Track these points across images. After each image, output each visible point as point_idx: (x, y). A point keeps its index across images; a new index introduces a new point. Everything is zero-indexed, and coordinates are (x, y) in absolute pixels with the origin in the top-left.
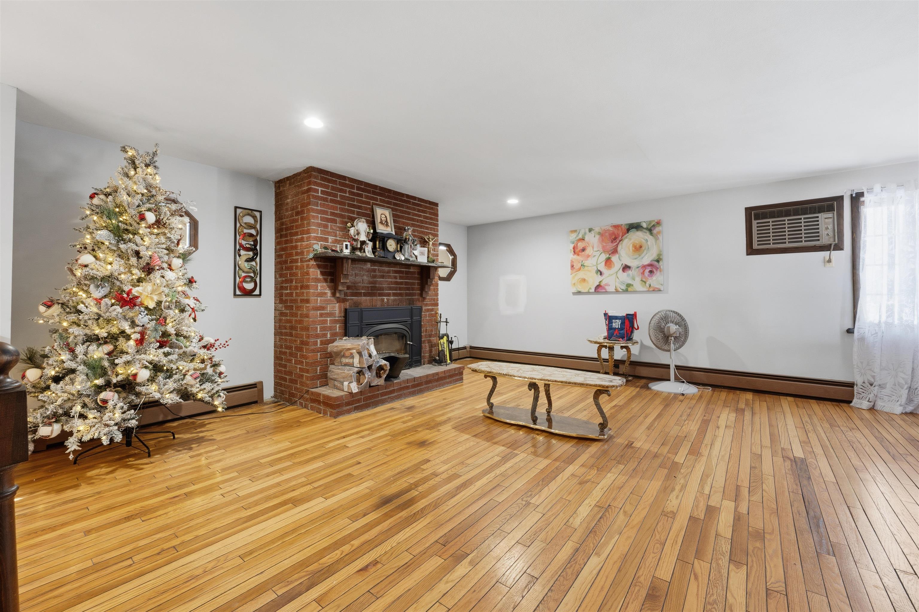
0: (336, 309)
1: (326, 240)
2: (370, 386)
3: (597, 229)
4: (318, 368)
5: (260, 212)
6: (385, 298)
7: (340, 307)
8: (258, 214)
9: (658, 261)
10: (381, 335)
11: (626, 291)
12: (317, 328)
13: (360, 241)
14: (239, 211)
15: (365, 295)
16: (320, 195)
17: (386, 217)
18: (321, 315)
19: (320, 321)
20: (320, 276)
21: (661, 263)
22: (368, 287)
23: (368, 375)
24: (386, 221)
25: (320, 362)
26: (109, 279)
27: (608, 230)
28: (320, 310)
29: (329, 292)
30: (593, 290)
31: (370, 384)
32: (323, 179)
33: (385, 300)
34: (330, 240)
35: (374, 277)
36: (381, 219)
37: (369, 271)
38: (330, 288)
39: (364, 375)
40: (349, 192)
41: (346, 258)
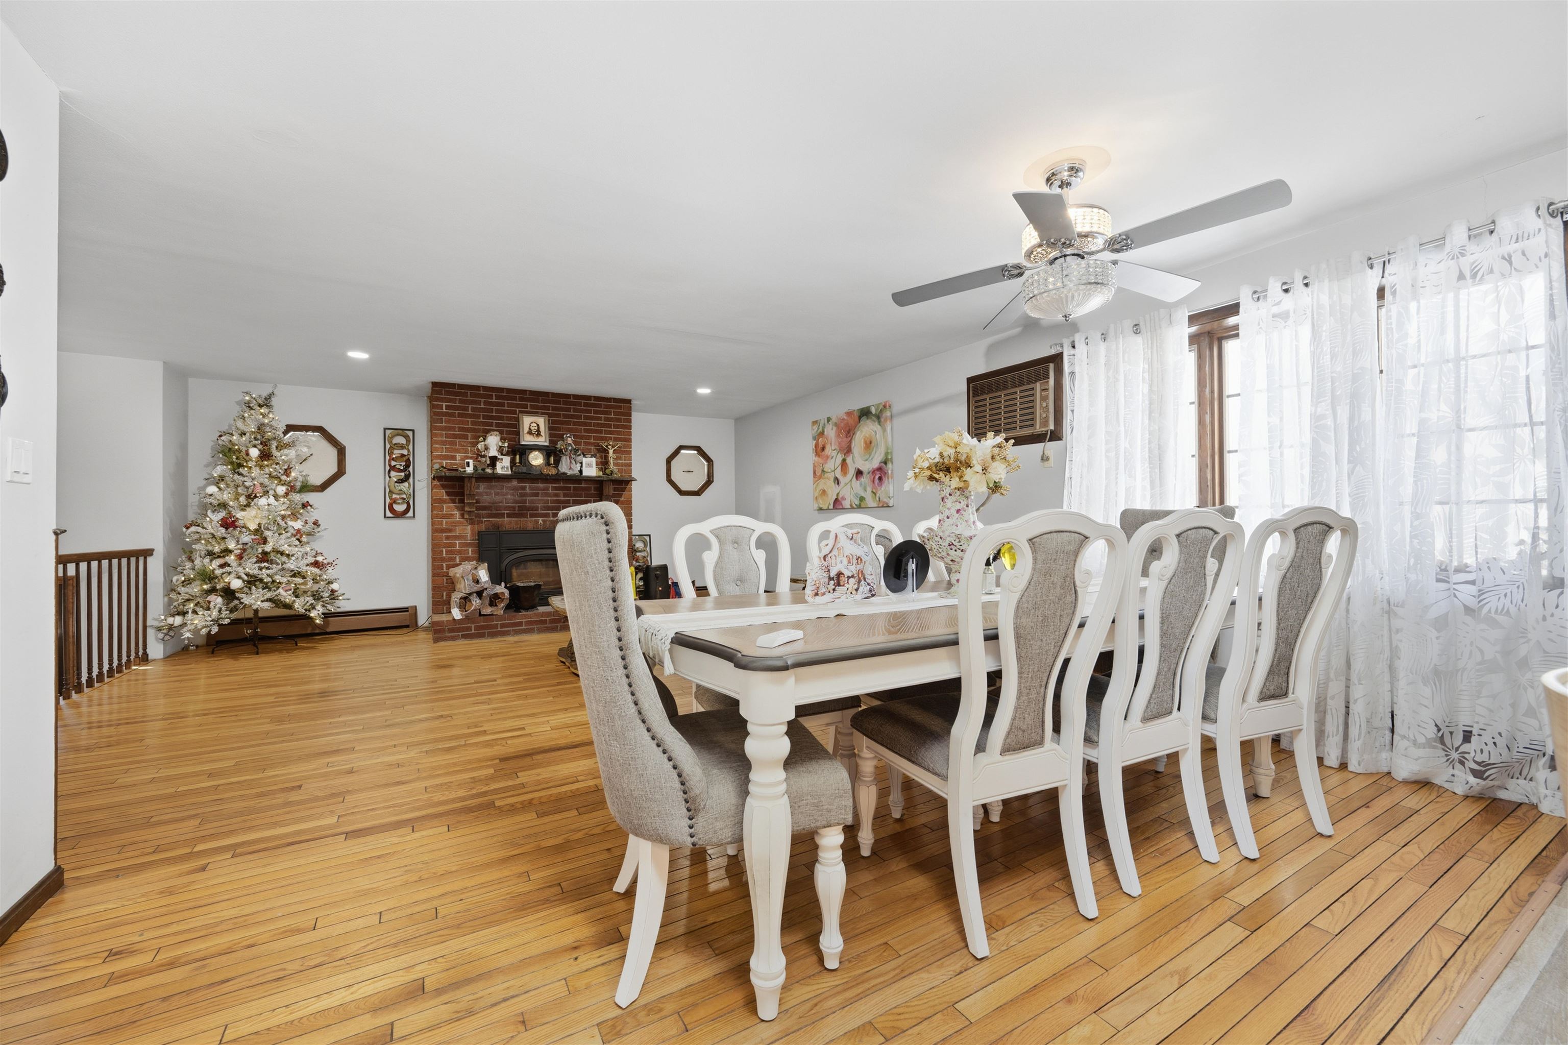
0: (468, 531)
1: (454, 458)
2: (480, 615)
3: (834, 419)
4: (445, 594)
5: (413, 431)
6: (541, 519)
7: (472, 530)
8: (410, 434)
9: (885, 463)
10: (527, 561)
11: (859, 507)
12: (442, 551)
13: (490, 457)
14: (388, 432)
15: (509, 516)
16: (444, 410)
17: (538, 425)
18: (447, 538)
19: (445, 544)
20: (445, 497)
21: (890, 465)
22: (514, 508)
23: (476, 602)
24: (538, 430)
25: (446, 587)
26: (223, 505)
27: (843, 419)
28: (446, 532)
29: (457, 513)
30: (831, 507)
31: (480, 612)
32: (448, 393)
33: (540, 521)
34: (458, 458)
35: (522, 495)
36: (530, 429)
37: (515, 489)
38: (458, 508)
39: (470, 601)
40: (485, 403)
41: (470, 477)
